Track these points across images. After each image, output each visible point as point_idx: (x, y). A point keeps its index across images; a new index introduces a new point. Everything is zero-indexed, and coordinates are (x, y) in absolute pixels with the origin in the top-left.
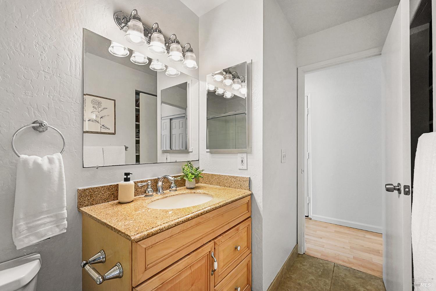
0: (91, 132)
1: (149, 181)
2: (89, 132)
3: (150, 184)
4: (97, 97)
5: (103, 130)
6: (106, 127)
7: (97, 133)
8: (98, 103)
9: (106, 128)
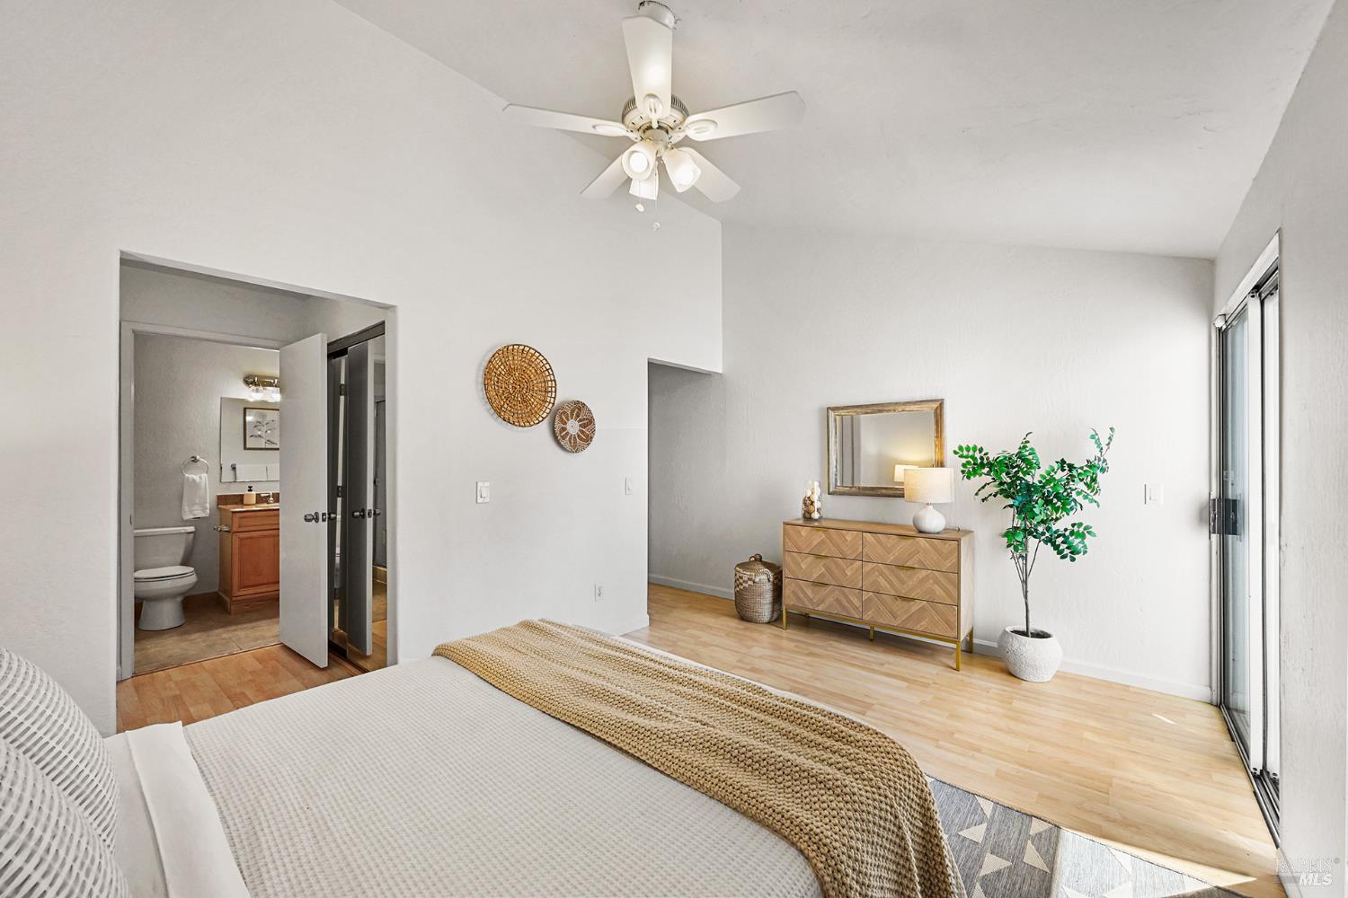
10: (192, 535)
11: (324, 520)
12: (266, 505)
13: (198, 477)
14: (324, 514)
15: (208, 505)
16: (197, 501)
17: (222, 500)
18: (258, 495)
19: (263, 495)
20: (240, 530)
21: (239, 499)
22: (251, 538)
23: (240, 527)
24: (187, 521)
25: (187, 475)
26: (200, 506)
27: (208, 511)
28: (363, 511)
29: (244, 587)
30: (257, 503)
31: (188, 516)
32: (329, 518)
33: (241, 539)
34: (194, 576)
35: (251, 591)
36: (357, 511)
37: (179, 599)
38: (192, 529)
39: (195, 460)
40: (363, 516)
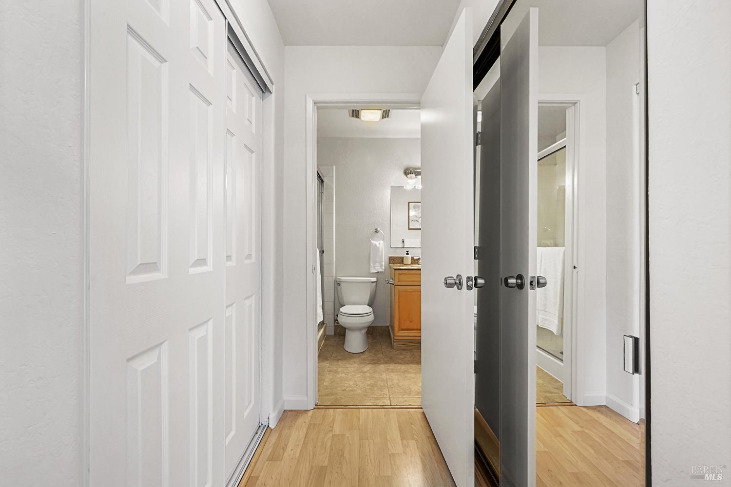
10: (374, 284)
11: (469, 288)
12: (417, 265)
13: (379, 243)
14: (469, 279)
15: (383, 263)
16: (378, 260)
17: (392, 260)
18: (412, 258)
19: (415, 258)
20: (399, 284)
21: (401, 260)
22: (406, 291)
23: (399, 281)
24: (372, 273)
25: (372, 242)
26: (380, 265)
27: (384, 267)
28: (520, 277)
29: (402, 330)
30: (412, 263)
31: (373, 271)
32: (476, 285)
33: (400, 291)
34: (372, 315)
35: (406, 333)
36: (512, 277)
37: (364, 331)
38: (374, 279)
39: (377, 232)
40: (521, 286)
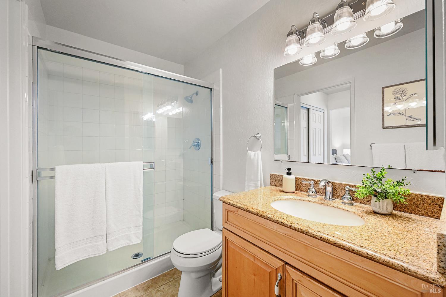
0: (392, 127)
1: (312, 181)
2: (389, 128)
3: (312, 184)
4: (400, 84)
5: (409, 123)
6: (415, 118)
7: (400, 127)
8: (402, 91)
9: (414, 120)
